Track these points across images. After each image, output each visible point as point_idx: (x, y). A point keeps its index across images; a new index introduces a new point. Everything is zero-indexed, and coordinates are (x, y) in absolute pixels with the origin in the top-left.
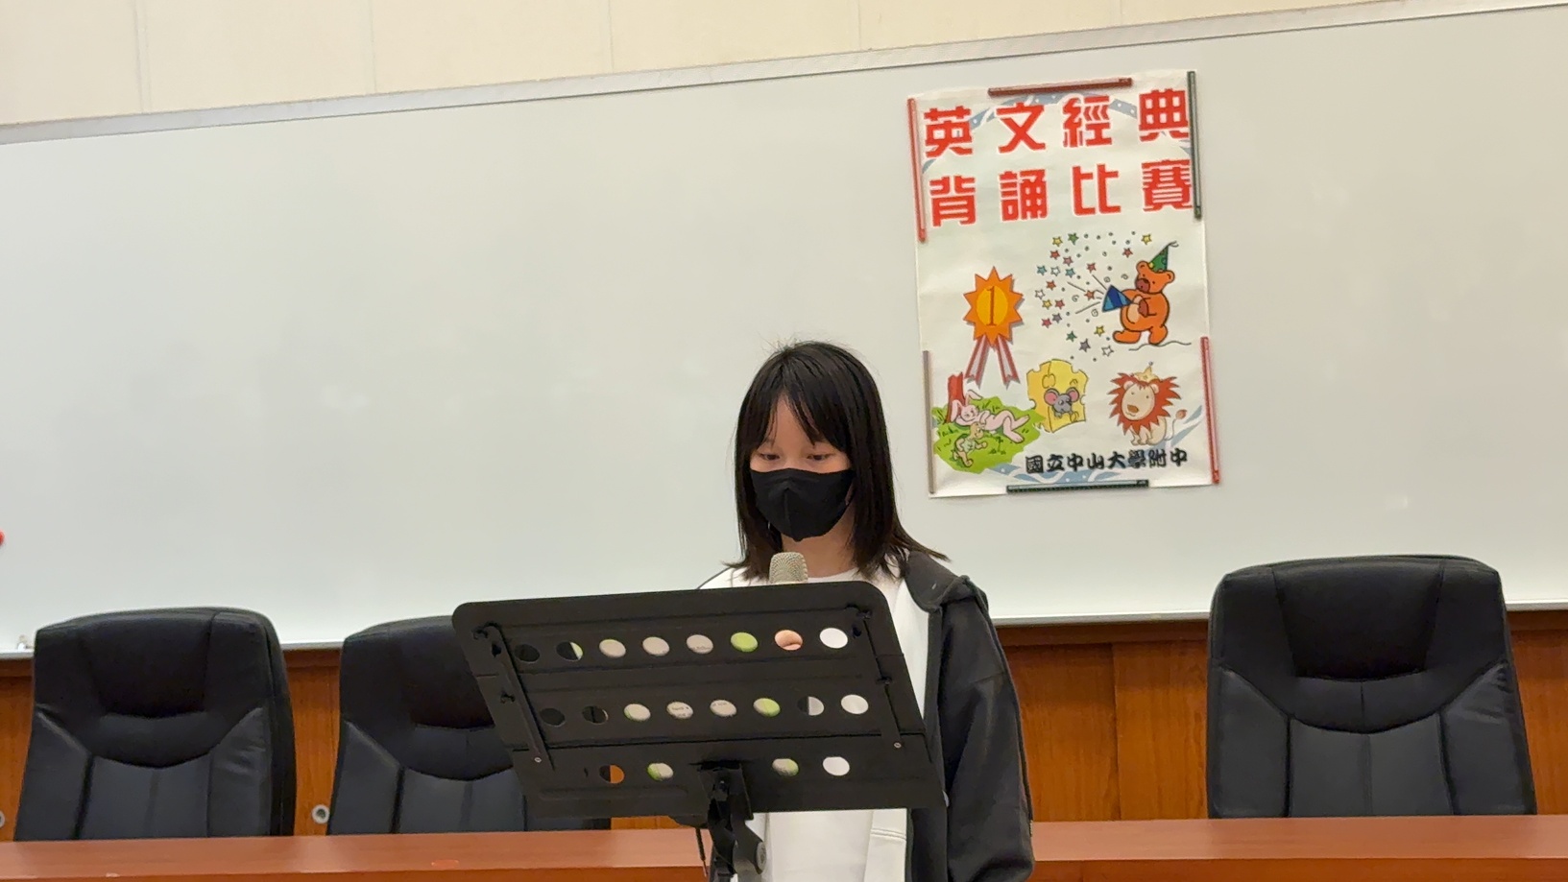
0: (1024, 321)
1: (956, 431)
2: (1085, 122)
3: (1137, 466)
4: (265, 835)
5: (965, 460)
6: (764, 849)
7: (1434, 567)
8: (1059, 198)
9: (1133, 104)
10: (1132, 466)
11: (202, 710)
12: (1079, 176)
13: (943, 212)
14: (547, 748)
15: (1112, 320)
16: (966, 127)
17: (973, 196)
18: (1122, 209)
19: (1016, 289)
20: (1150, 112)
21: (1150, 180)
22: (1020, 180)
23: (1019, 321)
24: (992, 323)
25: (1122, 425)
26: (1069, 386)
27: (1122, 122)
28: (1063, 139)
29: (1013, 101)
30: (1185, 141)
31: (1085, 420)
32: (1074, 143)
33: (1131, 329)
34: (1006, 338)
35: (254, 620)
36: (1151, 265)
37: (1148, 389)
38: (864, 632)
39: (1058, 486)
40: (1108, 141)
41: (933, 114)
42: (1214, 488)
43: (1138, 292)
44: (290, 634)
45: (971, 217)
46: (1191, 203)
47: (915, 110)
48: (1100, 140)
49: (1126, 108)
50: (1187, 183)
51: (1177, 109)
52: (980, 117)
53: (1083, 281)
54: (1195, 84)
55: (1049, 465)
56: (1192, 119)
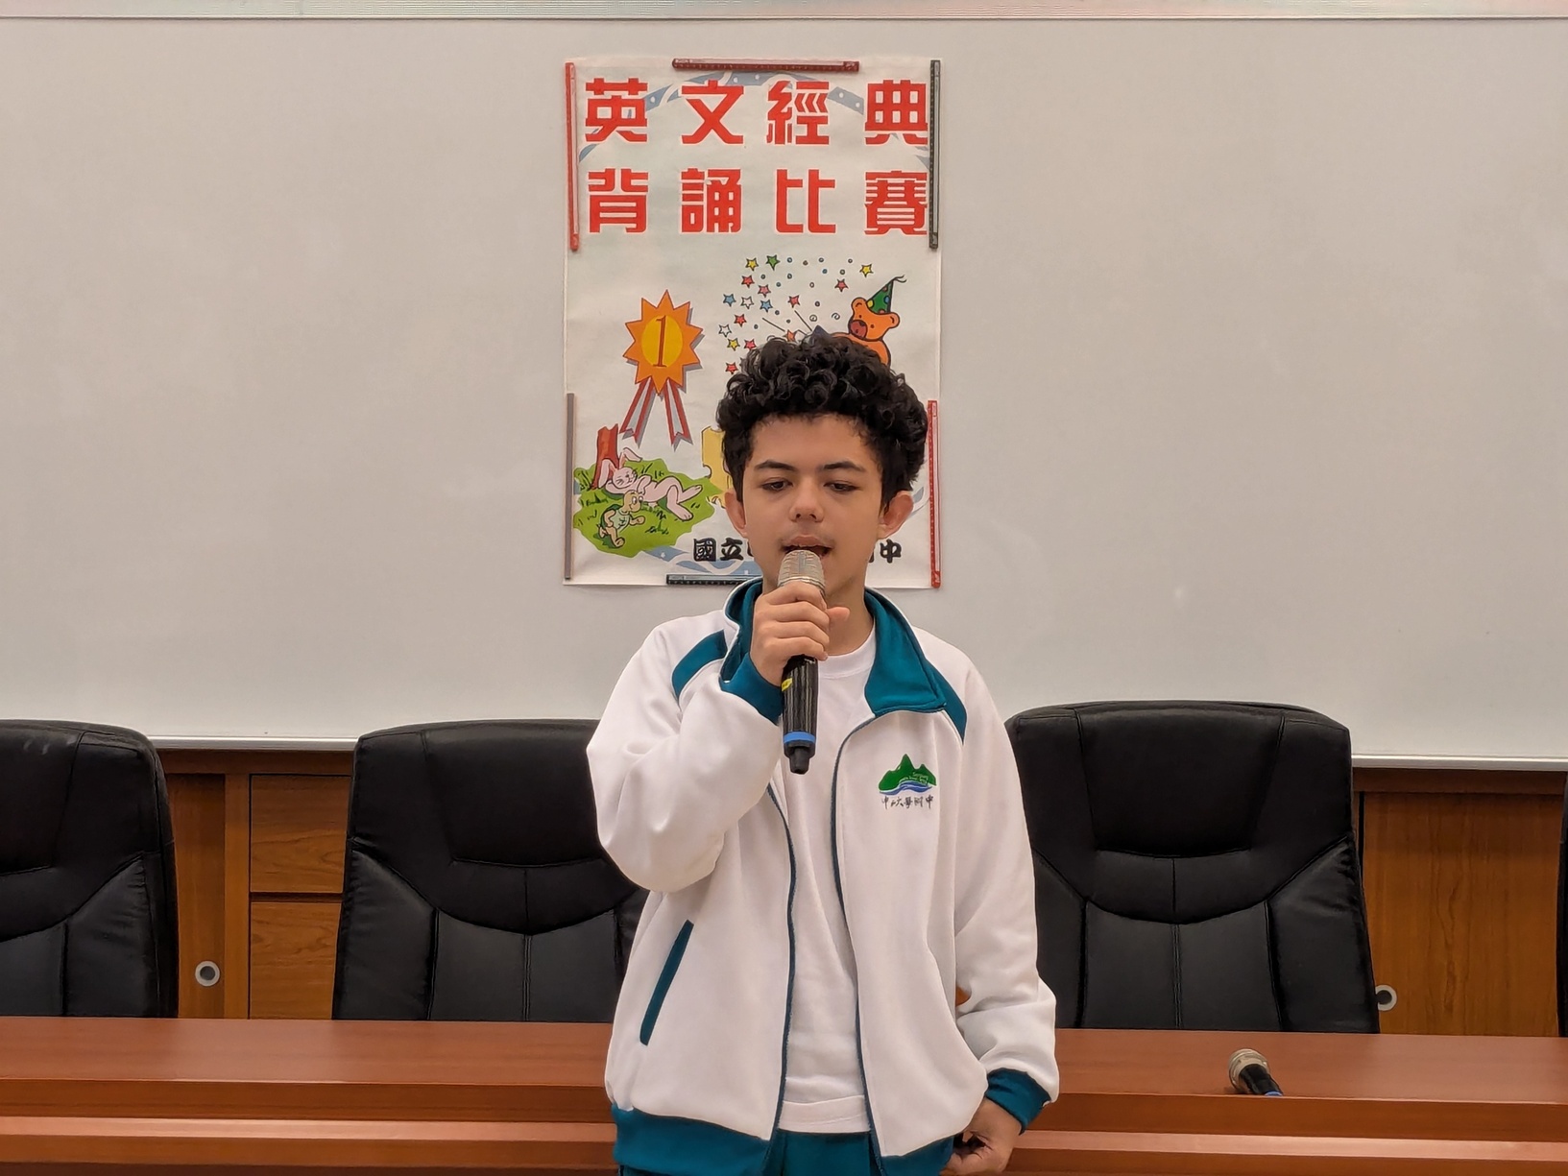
0: (701, 364)
1: (603, 501)
2: (795, 113)
5: (614, 538)
7: (1271, 720)
8: (757, 208)
9: (858, 95)
12: (784, 182)
13: (602, 215)
16: (640, 106)
17: (644, 198)
18: (837, 229)
19: (696, 321)
20: (879, 107)
21: (875, 195)
22: (707, 181)
23: (696, 364)
24: (660, 364)
27: (844, 118)
28: (767, 133)
29: (705, 77)
30: (926, 149)
32: (780, 140)
34: (679, 386)
36: (870, 304)
40: (825, 140)
41: (598, 86)
42: (934, 590)
43: (851, 337)
45: (640, 224)
46: (926, 227)
47: (575, 78)
48: (813, 138)
49: (850, 100)
50: (922, 203)
51: (914, 107)
52: (659, 95)
53: (779, 320)
54: (939, 76)
55: (723, 551)
56: (932, 122)
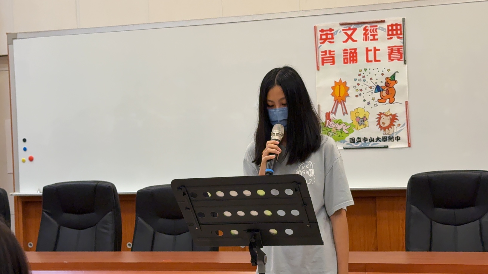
0: (350, 95)
1: (327, 130)
2: (370, 34)
3: (385, 141)
4: (112, 251)
6: (266, 258)
7: (478, 174)
8: (361, 57)
9: (385, 28)
10: (383, 141)
11: (93, 212)
12: (368, 50)
13: (325, 61)
14: (200, 225)
15: (378, 95)
16: (332, 35)
17: (334, 57)
18: (381, 61)
19: (347, 85)
20: (390, 30)
21: (390, 52)
22: (349, 51)
23: (348, 96)
24: (339, 96)
25: (380, 128)
26: (363, 116)
27: (382, 33)
28: (363, 39)
29: (347, 27)
30: (402, 40)
31: (368, 127)
32: (366, 40)
33: (384, 98)
34: (344, 101)
35: (110, 185)
36: (390, 79)
37: (388, 117)
38: (298, 190)
39: (359, 147)
40: (377, 39)
41: (322, 31)
42: (409, 149)
43: (386, 87)
44: (121, 189)
45: (333, 63)
46: (403, 59)
47: (317, 29)
48: (374, 39)
49: (383, 29)
50: (402, 53)
51: (399, 30)
52: (337, 32)
53: (368, 84)
54: (405, 22)
55: (357, 140)
56: (403, 33)
